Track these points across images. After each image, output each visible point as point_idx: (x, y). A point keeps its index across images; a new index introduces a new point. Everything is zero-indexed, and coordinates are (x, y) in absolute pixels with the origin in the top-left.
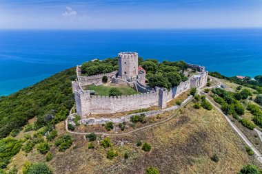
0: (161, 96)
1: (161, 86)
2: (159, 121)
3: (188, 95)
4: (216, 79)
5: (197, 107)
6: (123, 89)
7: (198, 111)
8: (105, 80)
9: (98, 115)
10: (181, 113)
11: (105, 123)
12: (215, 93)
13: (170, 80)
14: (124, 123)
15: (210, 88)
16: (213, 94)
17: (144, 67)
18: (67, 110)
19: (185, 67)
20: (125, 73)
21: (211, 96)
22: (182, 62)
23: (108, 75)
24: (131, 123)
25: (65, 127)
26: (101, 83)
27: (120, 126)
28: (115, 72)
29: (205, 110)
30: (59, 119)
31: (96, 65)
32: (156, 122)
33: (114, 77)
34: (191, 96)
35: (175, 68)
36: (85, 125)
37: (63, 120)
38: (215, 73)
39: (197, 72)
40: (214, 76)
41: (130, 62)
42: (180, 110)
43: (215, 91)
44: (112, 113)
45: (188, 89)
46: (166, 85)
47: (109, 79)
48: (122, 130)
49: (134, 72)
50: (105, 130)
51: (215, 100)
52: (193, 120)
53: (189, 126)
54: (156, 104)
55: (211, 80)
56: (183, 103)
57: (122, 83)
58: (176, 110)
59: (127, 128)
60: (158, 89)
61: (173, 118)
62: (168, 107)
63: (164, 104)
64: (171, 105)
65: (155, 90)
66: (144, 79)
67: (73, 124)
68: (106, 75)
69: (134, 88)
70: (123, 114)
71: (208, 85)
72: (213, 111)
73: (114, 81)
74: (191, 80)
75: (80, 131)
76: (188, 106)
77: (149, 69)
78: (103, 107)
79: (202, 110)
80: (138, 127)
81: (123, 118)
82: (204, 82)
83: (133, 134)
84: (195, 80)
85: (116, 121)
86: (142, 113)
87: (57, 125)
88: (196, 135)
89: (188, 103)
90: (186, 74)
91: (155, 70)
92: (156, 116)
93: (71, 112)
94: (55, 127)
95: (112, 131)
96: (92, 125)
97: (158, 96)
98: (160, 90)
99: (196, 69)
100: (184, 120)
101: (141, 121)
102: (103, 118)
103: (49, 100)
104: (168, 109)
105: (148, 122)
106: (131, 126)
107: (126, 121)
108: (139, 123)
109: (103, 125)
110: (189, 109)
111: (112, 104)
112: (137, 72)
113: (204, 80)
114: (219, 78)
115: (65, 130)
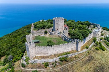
0: (77, 44)
1: (78, 38)
2: (76, 60)
3: (92, 42)
4: (105, 31)
5: (97, 50)
6: (56, 39)
7: (98, 52)
8: (46, 33)
9: (40, 57)
10: (89, 54)
11: (44, 62)
12: (106, 40)
13: (83, 35)
14: (56, 62)
15: (103, 37)
16: (105, 41)
17: (67, 25)
18: (22, 53)
19: (89, 25)
20: (57, 29)
21: (104, 42)
22: (87, 22)
23: (48, 30)
24: (60, 62)
25: (20, 65)
26: (43, 35)
27: (53, 64)
28: (52, 28)
29: (102, 51)
30: (17, 59)
31: (42, 23)
32: (75, 60)
33: (51, 31)
34: (94, 42)
35: (84, 26)
36: (32, 64)
37: (19, 60)
38: (105, 28)
39: (96, 27)
40: (105, 30)
41: (60, 23)
42: (88, 52)
43: (106, 39)
44: (48, 55)
45: (91, 38)
46: (81, 38)
47: (48, 32)
48: (54, 67)
49: (62, 29)
50: (44, 67)
51: (106, 44)
52: (95, 58)
53: (94, 63)
54: (75, 49)
55: (103, 32)
56: (90, 47)
57: (55, 35)
58: (86, 52)
59: (57, 65)
60: (76, 40)
61: (84, 57)
62: (81, 50)
63: (79, 49)
64: (83, 49)
65: (74, 41)
66: (68, 32)
67: (25, 63)
68: (46, 30)
69: (62, 38)
70: (55, 56)
71: (102, 35)
72: (106, 51)
73: (51, 34)
74: (93, 33)
75: (29, 68)
76: (92, 49)
77: (70, 26)
78: (43, 52)
79: (100, 51)
80: (64, 64)
81: (55, 59)
82: (100, 33)
83: (61, 69)
84: (95, 33)
85: (51, 61)
86: (66, 55)
87: (15, 63)
88: (98, 68)
89: (92, 47)
90: (90, 29)
91: (74, 27)
92: (74, 57)
93: (24, 54)
94: (14, 64)
95: (48, 68)
96: (36, 64)
97: (76, 44)
98: (77, 41)
99: (95, 26)
100: (91, 58)
101: (66, 61)
102: (43, 60)
103: (14, 45)
104: (81, 52)
105: (70, 61)
106: (60, 64)
107: (57, 60)
108: (65, 62)
109: (43, 63)
110: (93, 51)
111: (48, 50)
112: (64, 29)
113: (100, 32)
114: (107, 30)
115: (20, 67)
